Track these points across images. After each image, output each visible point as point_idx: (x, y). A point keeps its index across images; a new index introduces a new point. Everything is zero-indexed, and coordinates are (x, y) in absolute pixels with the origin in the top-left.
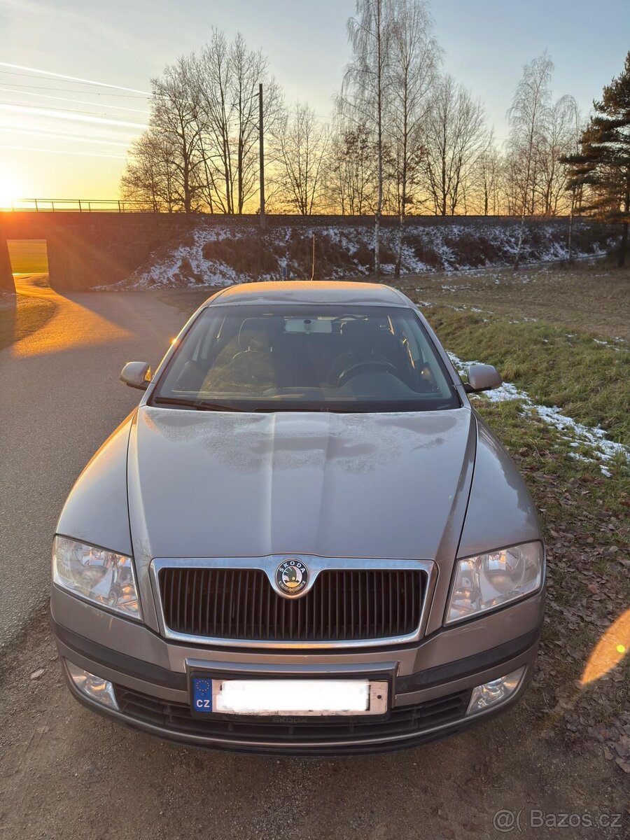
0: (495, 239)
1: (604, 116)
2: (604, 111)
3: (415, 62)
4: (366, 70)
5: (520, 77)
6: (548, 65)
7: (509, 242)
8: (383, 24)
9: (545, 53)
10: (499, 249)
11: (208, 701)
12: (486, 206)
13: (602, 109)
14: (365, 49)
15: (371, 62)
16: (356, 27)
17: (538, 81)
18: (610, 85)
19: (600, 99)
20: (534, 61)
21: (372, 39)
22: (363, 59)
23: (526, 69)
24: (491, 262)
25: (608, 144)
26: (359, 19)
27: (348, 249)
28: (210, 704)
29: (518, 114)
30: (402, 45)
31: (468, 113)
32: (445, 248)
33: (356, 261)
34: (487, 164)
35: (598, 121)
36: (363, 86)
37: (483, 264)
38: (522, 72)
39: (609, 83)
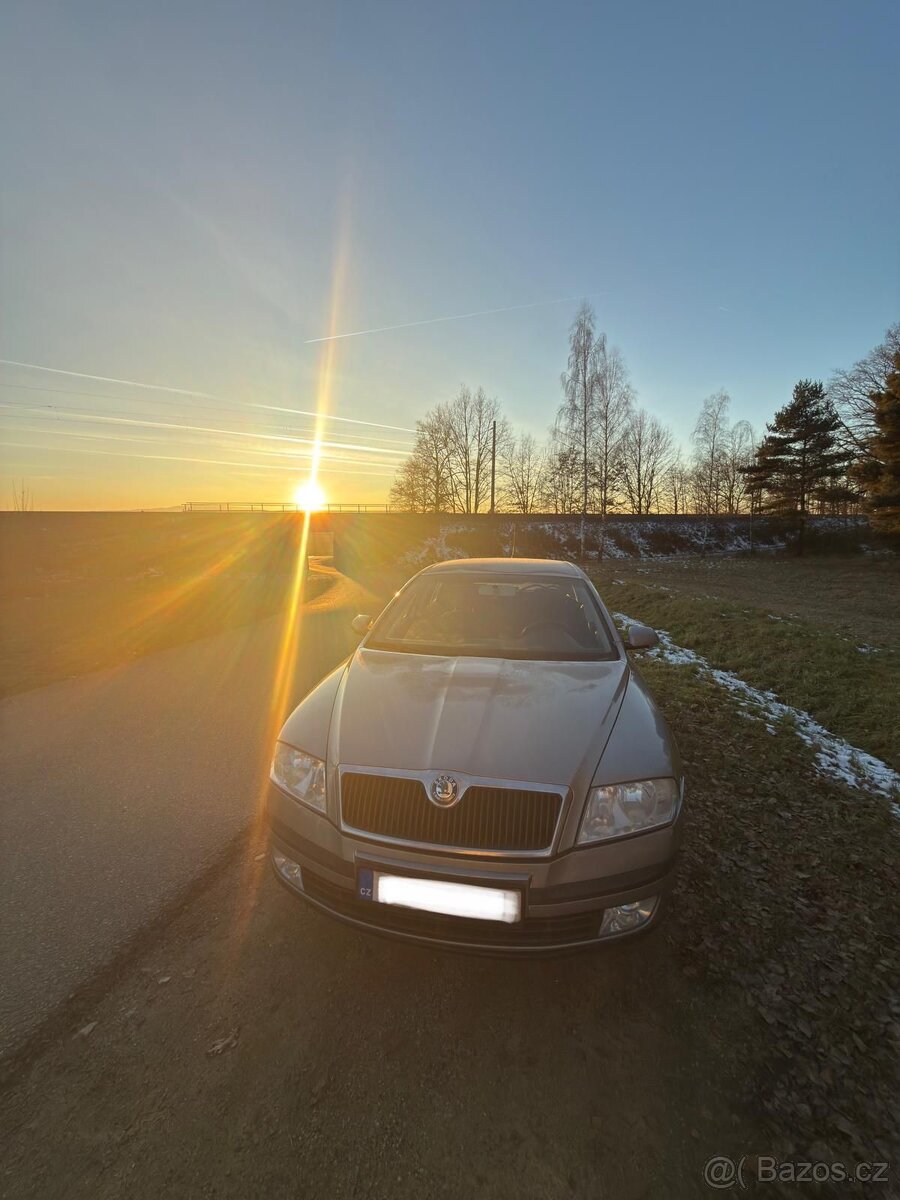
0: (684, 533)
1: (777, 435)
2: (777, 431)
3: (614, 401)
4: (575, 408)
5: (701, 407)
6: (725, 398)
7: (696, 535)
8: (588, 375)
9: (722, 389)
10: (688, 541)
11: (369, 890)
12: (676, 506)
13: (774, 430)
14: (574, 393)
15: (579, 402)
16: (567, 379)
17: (717, 410)
18: (780, 411)
19: (773, 422)
20: (713, 397)
21: (580, 386)
22: (573, 400)
23: (706, 402)
24: (681, 550)
25: (780, 457)
26: (569, 373)
27: (560, 540)
28: (371, 893)
29: (701, 436)
30: (603, 390)
31: (658, 437)
32: (641, 540)
33: (566, 548)
34: (676, 475)
35: (771, 439)
36: (573, 420)
37: (674, 552)
38: (703, 405)
39: (780, 410)
